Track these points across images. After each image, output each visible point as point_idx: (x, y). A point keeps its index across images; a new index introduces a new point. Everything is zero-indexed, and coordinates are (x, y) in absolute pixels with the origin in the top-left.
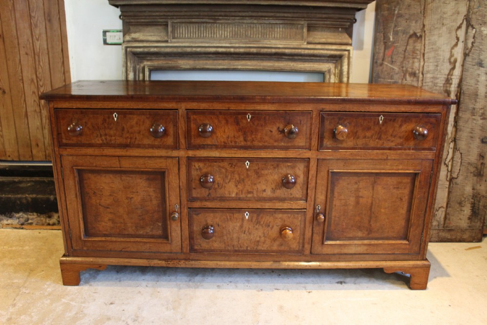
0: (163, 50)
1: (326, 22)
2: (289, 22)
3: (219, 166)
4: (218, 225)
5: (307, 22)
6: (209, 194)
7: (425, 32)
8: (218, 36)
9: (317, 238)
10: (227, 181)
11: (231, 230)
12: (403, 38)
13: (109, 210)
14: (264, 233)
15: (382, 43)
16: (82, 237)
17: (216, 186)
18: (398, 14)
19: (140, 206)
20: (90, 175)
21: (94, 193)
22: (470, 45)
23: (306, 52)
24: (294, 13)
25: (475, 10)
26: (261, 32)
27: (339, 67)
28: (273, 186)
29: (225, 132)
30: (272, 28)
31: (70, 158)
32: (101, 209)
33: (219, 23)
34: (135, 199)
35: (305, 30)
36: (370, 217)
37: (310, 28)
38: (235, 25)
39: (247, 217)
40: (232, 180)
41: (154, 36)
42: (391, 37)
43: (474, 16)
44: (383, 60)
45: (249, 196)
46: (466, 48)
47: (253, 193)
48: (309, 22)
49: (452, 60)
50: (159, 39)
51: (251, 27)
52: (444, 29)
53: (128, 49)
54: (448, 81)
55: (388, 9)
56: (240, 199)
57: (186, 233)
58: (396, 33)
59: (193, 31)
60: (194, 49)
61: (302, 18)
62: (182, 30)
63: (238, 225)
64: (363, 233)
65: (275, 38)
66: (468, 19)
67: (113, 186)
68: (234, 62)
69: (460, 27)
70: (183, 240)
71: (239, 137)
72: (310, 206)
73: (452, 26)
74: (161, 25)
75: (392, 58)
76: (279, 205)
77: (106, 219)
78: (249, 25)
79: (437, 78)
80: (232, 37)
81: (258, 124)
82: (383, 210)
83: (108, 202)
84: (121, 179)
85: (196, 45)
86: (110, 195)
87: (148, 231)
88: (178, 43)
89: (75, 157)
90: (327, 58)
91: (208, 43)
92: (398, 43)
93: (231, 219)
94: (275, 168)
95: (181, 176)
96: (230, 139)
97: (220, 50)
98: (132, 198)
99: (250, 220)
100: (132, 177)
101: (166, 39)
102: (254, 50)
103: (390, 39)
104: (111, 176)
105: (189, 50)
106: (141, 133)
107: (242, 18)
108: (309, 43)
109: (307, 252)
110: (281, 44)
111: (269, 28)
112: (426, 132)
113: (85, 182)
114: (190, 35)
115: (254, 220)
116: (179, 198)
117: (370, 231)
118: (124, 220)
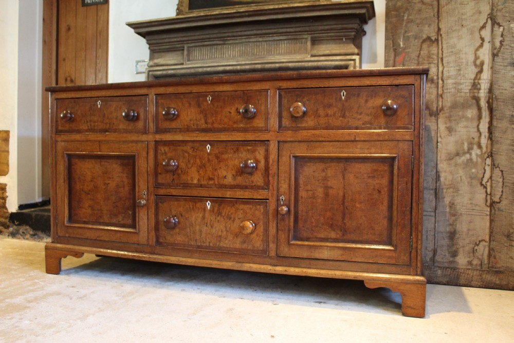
0: (178, 72)
1: (330, 34)
2: (292, 37)
3: (183, 150)
4: (182, 216)
5: (310, 36)
6: (173, 180)
7: (441, 35)
8: (227, 56)
9: (283, 237)
10: (190, 166)
11: (193, 222)
12: (416, 42)
13: (89, 196)
14: (226, 227)
15: (392, 50)
16: (66, 222)
17: (180, 172)
18: (407, 19)
19: (114, 193)
20: (77, 160)
21: (79, 179)
22: (498, 44)
23: (310, 64)
24: (296, 27)
25: (500, 7)
26: (267, 49)
28: (234, 172)
29: (188, 115)
30: (276, 44)
31: (63, 144)
32: (84, 195)
33: (228, 44)
34: (111, 184)
35: (309, 43)
36: (344, 215)
37: (314, 42)
38: (242, 45)
39: (209, 207)
40: (194, 165)
41: (172, 60)
42: (401, 43)
43: (499, 14)
45: (211, 182)
46: (493, 48)
47: (214, 179)
48: (313, 35)
49: (478, 62)
50: (176, 62)
51: (257, 45)
52: (465, 30)
53: (150, 73)
54: (475, 86)
55: (396, 16)
56: (201, 186)
57: (152, 222)
58: (407, 39)
59: (206, 53)
60: (205, 69)
61: (305, 32)
62: (196, 53)
63: (201, 216)
64: (337, 234)
65: (279, 54)
66: (492, 18)
67: (94, 172)
69: (483, 27)
70: (149, 231)
71: (201, 119)
72: (272, 196)
73: (474, 27)
74: (179, 50)
75: (403, 65)
76: (240, 194)
77: (87, 205)
78: (255, 43)
79: (461, 84)
80: (240, 56)
81: (218, 106)
82: (358, 205)
83: (89, 188)
84: (101, 164)
85: (207, 65)
86: (91, 181)
87: (120, 220)
89: (66, 143)
92: (410, 48)
93: (193, 208)
94: (235, 152)
95: (149, 161)
96: (192, 122)
97: (228, 68)
98: (109, 183)
99: (212, 207)
100: (109, 162)
101: (182, 62)
102: (259, 66)
103: (400, 45)
104: (93, 161)
105: (200, 70)
106: (118, 118)
107: (247, 37)
108: (312, 56)
109: (273, 253)
110: (285, 59)
111: (274, 45)
112: (395, 106)
113: (73, 167)
114: (203, 57)
115: (215, 211)
116: (146, 184)
117: (345, 230)
118: (101, 206)
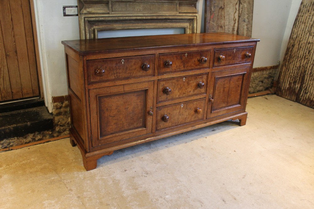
0: (107, 19)
1: (187, 2)
2: (171, 1)
3: (172, 82)
4: (169, 114)
5: (179, 2)
6: (167, 98)
7: (225, 6)
8: (136, 9)
9: (209, 110)
10: (175, 89)
11: (175, 115)
12: (217, 9)
13: (114, 118)
14: (189, 113)
15: (209, 12)
16: (99, 138)
17: (170, 93)
19: (132, 112)
20: (105, 99)
21: (107, 109)
22: (241, 12)
23: (179, 17)
26: (158, 7)
27: (192, 25)
28: (194, 88)
29: (176, 64)
30: (163, 5)
31: (95, 90)
32: (110, 118)
33: (137, 2)
34: (130, 108)
35: (178, 6)
36: (228, 96)
37: (180, 4)
38: (145, 3)
39: (182, 107)
40: (177, 89)
41: (101, 10)
42: (213, 9)
44: (210, 20)
46: (239, 13)
47: (185, 94)
48: (180, 1)
49: (235, 19)
50: (104, 12)
52: (231, 4)
53: (86, 19)
54: (233, 29)
57: (155, 122)
58: (214, 7)
59: (123, 7)
60: (124, 18)
62: (117, 6)
63: (178, 111)
64: (225, 104)
65: (164, 11)
67: (118, 103)
68: (143, 24)
69: (237, 4)
70: (153, 126)
71: (181, 66)
72: (207, 96)
73: (234, 3)
74: (104, 3)
75: (213, 19)
76: (196, 97)
77: (113, 124)
78: (152, 3)
79: (230, 28)
80: (143, 10)
81: (190, 58)
82: (232, 92)
83: (114, 113)
84: (123, 98)
85: (126, 15)
86: (116, 109)
87: (135, 125)
88: (115, 14)
89: (98, 90)
90: (187, 21)
91: (132, 14)
92: (215, 12)
93: (175, 109)
94: (195, 79)
95: (154, 91)
96: (177, 67)
97: (138, 18)
98: (128, 108)
99: (184, 106)
100: (129, 96)
101: (108, 12)
102: (155, 18)
103: (212, 10)
104: (117, 97)
105: (121, 18)
106: (136, 69)
108: (179, 13)
109: (205, 118)
110: (168, 14)
111: (161, 5)
113: (102, 104)
114: (122, 9)
116: (152, 103)
117: (227, 103)
118: (123, 122)
